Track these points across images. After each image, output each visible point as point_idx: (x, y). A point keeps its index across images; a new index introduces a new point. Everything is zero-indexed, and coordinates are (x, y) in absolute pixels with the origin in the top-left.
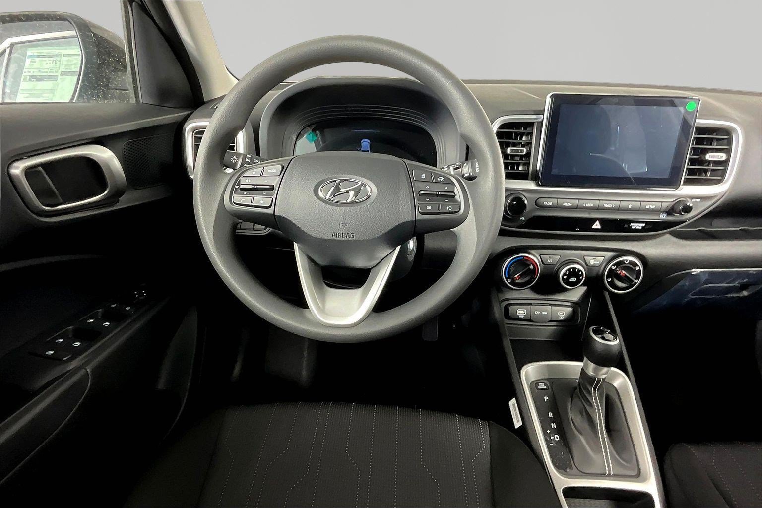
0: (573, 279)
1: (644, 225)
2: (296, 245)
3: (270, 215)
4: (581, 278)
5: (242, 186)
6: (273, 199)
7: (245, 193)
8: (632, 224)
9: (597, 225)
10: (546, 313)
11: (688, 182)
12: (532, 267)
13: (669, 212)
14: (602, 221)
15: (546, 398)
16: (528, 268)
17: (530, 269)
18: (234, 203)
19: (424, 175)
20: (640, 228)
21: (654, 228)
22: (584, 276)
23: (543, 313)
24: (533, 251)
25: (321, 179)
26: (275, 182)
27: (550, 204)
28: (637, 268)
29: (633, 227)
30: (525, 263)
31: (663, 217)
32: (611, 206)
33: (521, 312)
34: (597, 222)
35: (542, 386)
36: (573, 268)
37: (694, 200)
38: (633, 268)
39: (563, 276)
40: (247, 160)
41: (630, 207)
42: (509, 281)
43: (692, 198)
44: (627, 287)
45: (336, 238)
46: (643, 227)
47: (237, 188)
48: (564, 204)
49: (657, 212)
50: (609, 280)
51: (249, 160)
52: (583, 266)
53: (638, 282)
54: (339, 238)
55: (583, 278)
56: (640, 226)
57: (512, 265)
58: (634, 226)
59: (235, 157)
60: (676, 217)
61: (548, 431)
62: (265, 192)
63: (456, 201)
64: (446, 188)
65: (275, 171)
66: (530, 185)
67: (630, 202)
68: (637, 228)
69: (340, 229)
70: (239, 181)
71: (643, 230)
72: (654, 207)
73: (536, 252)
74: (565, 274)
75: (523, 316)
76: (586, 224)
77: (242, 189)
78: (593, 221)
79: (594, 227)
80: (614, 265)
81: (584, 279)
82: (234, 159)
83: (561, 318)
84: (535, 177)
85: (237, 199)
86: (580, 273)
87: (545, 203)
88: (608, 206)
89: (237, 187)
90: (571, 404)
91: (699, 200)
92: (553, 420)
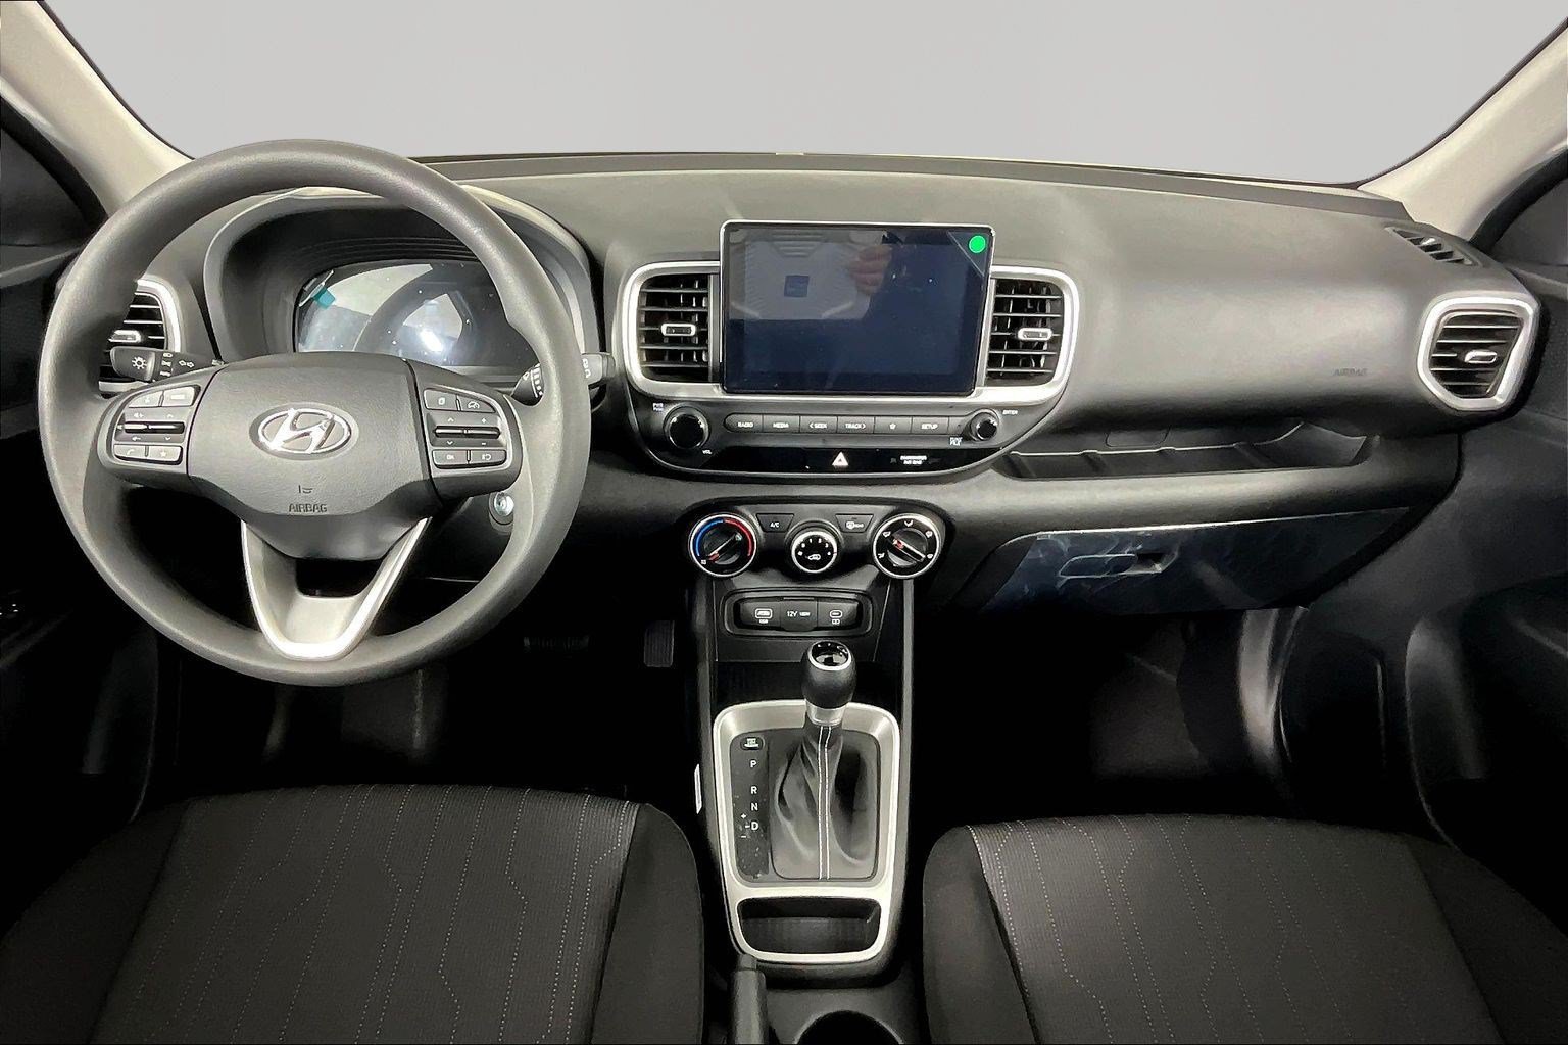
0: (815, 557)
1: (925, 458)
2: (244, 525)
3: (183, 474)
4: (829, 554)
5: (128, 426)
6: (182, 449)
7: (134, 439)
8: (902, 458)
9: (841, 461)
10: (808, 614)
11: (993, 379)
12: (739, 537)
13: (965, 435)
14: (850, 453)
15: (753, 764)
16: (732, 538)
17: (734, 541)
18: (118, 457)
19: (443, 399)
20: (920, 463)
21: (945, 462)
22: (835, 550)
23: (803, 614)
24: (743, 509)
25: (261, 412)
26: (185, 419)
27: (750, 425)
28: (929, 534)
29: (906, 463)
30: (727, 530)
31: (956, 442)
32: (860, 426)
33: (764, 614)
34: (841, 456)
35: (752, 743)
36: (812, 537)
37: (1005, 412)
38: (922, 534)
39: (797, 552)
40: (164, 363)
41: (893, 427)
42: (704, 562)
43: (1001, 408)
44: (912, 567)
45: (296, 513)
46: (924, 462)
47: (119, 429)
48: (775, 425)
49: (946, 435)
50: (882, 556)
51: (169, 364)
52: (833, 534)
53: (933, 558)
54: (302, 513)
55: (832, 553)
56: (918, 460)
57: (706, 532)
58: (907, 460)
59: (139, 359)
60: (978, 444)
61: (744, 816)
62: (168, 437)
63: (500, 444)
64: (484, 421)
65: (182, 397)
66: (713, 391)
67: (892, 418)
68: (914, 463)
69: (301, 499)
70: (123, 417)
71: (924, 467)
72: (935, 426)
73: (750, 510)
74: (799, 548)
75: (766, 621)
76: (819, 459)
77: (128, 431)
78: (832, 453)
79: (836, 463)
80: (887, 530)
81: (835, 555)
82: (139, 363)
83: (836, 622)
84: (718, 377)
85: (119, 449)
86: (827, 546)
87: (740, 425)
88: (854, 426)
89: (120, 427)
90: (786, 773)
91: (1016, 412)
92: (755, 799)
